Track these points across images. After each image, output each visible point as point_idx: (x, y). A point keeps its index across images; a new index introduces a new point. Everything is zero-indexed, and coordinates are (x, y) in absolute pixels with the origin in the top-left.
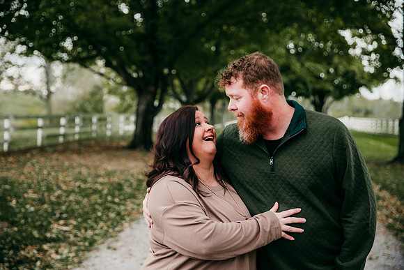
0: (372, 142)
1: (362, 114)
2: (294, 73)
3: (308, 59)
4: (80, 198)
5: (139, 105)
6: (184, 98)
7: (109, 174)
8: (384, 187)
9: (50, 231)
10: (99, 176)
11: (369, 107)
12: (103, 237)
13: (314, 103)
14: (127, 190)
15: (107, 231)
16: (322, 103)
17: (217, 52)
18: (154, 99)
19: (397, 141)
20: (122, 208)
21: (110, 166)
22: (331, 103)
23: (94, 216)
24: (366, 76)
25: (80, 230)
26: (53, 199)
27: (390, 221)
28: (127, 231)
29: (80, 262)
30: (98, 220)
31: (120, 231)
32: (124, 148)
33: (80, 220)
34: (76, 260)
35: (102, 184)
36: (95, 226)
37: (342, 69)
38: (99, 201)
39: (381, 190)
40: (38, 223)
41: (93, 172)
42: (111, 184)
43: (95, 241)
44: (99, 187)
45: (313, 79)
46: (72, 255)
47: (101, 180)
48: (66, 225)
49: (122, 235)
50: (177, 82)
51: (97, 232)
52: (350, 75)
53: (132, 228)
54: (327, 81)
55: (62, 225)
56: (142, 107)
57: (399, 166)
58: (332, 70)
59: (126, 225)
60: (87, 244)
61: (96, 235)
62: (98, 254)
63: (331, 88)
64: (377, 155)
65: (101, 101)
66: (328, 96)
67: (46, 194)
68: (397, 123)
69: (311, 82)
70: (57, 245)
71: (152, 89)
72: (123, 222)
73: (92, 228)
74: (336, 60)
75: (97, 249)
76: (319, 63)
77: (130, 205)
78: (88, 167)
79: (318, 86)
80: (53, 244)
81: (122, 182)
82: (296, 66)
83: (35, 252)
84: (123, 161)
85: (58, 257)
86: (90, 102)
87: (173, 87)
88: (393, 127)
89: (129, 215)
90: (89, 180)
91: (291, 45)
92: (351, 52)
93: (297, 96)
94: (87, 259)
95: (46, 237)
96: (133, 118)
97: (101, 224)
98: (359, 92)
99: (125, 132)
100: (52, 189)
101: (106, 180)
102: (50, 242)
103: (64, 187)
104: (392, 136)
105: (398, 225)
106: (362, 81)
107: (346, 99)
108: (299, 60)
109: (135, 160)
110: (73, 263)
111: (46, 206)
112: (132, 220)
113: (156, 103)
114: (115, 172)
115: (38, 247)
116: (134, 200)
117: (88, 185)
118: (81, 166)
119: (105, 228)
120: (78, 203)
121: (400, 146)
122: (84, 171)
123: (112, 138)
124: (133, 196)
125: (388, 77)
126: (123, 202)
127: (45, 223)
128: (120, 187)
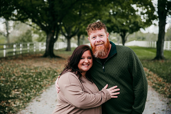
0: (146, 51)
1: (141, 39)
2: (113, 23)
3: (118, 17)
4: (24, 80)
5: (47, 38)
6: (66, 35)
7: (36, 68)
8: (151, 70)
9: (11, 94)
10: (31, 69)
11: (144, 36)
12: (34, 96)
13: (121, 35)
14: (44, 75)
15: (36, 93)
16: (125, 35)
17: (80, 15)
18: (54, 35)
19: (156, 50)
20: (42, 83)
21: (36, 65)
22: (128, 35)
23: (30, 87)
24: (143, 24)
25: (24, 93)
26: (12, 80)
27: (154, 84)
28: (44, 93)
29: (25, 107)
30: (32, 88)
31: (41, 93)
32: (41, 57)
33: (24, 89)
34: (23, 106)
35: (33, 73)
36: (31, 91)
37: (132, 21)
38: (32, 80)
39: (149, 71)
40: (6, 91)
41: (28, 68)
42: (37, 73)
43: (31, 98)
44: (32, 74)
45: (121, 25)
46: (21, 104)
47: (32, 71)
48: (18, 91)
49: (42, 95)
50: (63, 28)
51: (31, 94)
52: (136, 23)
53: (46, 92)
54: (126, 26)
55: (16, 91)
56: (49, 39)
57: (156, 61)
58: (128, 21)
59: (44, 90)
60: (27, 99)
61: (31, 95)
62: (32, 103)
63: (128, 29)
64: (148, 56)
65: (31, 36)
66: (127, 32)
67: (9, 78)
68: (156, 43)
69: (120, 26)
70: (15, 100)
71: (53, 31)
72: (42, 89)
73: (29, 92)
74: (130, 17)
75: (32, 101)
76: (123, 18)
77: (45, 82)
78: (26, 66)
79: (123, 28)
80: (12, 100)
81: (41, 72)
82: (114, 20)
83: (5, 103)
84: (41, 62)
85: (15, 105)
86: (26, 37)
87: (62, 30)
88: (154, 44)
89: (45, 86)
90: (27, 71)
91: (111, 11)
92: (136, 13)
93: (114, 33)
94: (27, 106)
95: (9, 97)
96: (45, 44)
97: (33, 90)
98: (140, 30)
99: (42, 50)
100: (11, 76)
101: (34, 71)
102: (11, 99)
103: (16, 75)
104: (154, 48)
105: (157, 86)
106: (141, 26)
107: (134, 33)
108: (115, 17)
109: (46, 62)
110: (22, 108)
111: (9, 83)
112: (46, 88)
113: (55, 37)
114: (38, 67)
115: (6, 101)
116: (47, 79)
117: (27, 74)
118: (23, 65)
119: (35, 92)
120: (23, 81)
121: (157, 53)
122: (25, 68)
123: (36, 53)
124: (46, 78)
125: (152, 24)
126: (42, 80)
127: (9, 91)
128: (40, 74)
